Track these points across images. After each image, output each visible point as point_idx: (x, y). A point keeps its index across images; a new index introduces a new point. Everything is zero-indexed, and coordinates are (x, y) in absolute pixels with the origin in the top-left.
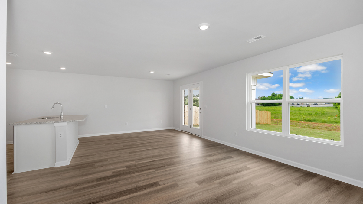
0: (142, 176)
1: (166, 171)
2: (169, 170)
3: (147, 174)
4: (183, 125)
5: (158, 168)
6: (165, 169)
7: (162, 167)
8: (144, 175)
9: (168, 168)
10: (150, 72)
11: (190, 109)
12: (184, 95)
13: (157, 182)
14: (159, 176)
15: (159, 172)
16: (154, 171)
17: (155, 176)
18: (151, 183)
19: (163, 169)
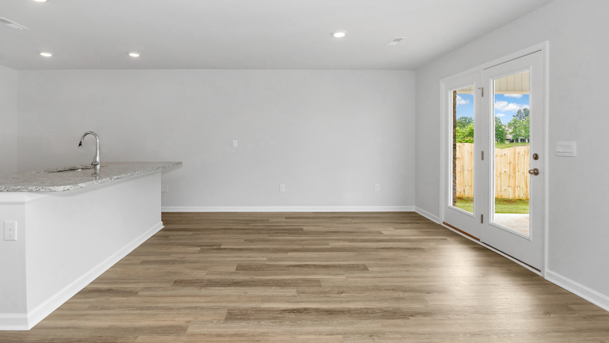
4: (449, 208)
10: (332, 34)
11: (483, 156)
12: (455, 112)
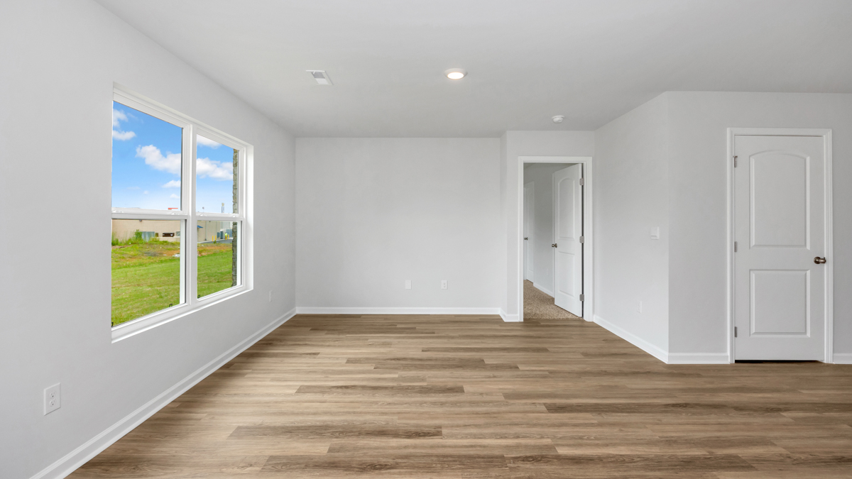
0: (596, 439)
1: (518, 437)
2: (506, 438)
3: (580, 441)
5: (543, 457)
6: (518, 446)
7: (526, 459)
8: (588, 439)
9: (507, 447)
13: (549, 412)
14: (542, 425)
15: (542, 437)
16: (558, 445)
17: (556, 430)
18: (564, 412)
19: (526, 446)
